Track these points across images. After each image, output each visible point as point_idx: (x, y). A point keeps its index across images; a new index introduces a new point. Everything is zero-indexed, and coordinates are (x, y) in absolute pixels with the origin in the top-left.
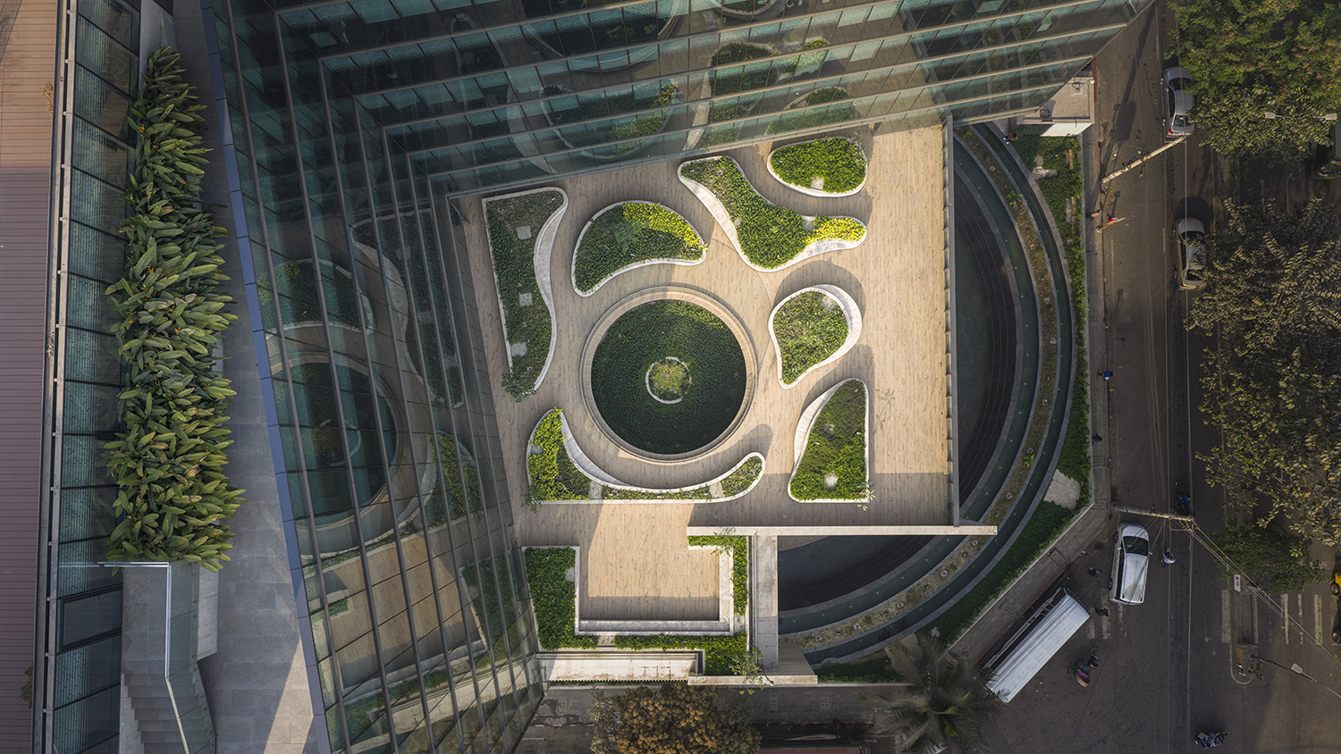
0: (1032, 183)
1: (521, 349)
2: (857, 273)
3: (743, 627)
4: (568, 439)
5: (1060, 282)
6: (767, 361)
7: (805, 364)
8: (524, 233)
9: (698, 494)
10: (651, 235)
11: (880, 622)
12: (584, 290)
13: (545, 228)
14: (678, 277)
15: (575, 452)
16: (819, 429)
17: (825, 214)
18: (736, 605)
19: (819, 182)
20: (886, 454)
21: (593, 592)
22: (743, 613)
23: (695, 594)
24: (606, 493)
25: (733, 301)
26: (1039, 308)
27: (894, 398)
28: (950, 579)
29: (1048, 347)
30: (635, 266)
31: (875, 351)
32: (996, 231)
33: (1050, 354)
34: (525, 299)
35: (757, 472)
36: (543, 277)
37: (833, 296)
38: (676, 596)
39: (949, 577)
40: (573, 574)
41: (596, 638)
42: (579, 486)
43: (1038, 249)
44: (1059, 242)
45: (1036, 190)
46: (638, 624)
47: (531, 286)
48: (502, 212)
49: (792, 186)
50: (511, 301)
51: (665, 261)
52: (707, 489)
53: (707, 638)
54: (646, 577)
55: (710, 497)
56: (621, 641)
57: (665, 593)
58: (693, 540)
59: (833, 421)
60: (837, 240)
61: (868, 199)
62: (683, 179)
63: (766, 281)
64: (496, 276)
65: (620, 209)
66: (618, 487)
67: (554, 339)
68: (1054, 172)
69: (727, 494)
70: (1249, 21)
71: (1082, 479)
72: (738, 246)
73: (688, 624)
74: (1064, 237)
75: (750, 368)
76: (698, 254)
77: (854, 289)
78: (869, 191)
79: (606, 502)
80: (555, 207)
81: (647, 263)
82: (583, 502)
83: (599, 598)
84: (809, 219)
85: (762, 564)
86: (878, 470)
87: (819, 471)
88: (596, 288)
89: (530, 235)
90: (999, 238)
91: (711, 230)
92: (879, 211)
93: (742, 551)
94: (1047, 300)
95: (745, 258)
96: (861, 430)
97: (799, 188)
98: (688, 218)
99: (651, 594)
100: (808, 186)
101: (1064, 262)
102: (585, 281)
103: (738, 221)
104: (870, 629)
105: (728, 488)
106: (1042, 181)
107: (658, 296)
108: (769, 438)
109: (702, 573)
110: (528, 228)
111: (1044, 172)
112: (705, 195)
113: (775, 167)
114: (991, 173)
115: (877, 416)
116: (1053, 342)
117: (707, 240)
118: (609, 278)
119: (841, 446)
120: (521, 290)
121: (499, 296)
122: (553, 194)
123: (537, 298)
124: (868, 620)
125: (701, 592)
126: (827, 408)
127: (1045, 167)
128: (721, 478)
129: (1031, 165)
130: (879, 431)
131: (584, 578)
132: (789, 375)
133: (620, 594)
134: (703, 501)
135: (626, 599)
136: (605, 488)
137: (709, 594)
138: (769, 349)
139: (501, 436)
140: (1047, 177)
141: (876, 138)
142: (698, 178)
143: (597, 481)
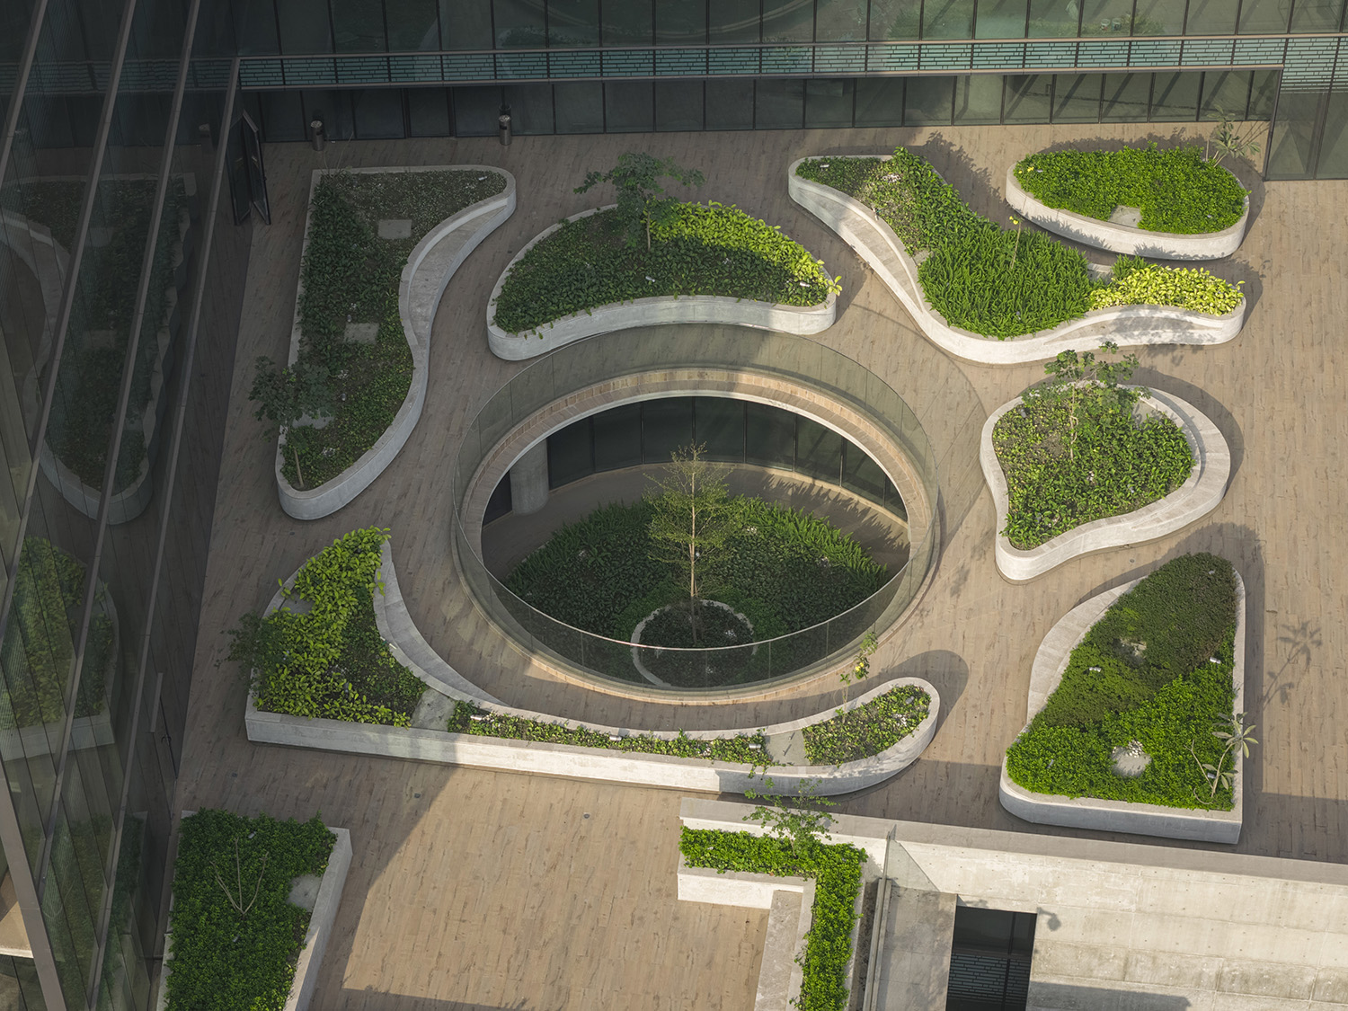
6: (969, 515)
8: (395, 229)
12: (511, 330)
13: (451, 224)
19: (1128, 217)
20: (1294, 747)
21: (363, 970)
24: (462, 720)
27: (1319, 643)
34: (362, 332)
37: (1158, 404)
40: (316, 894)
42: (391, 694)
47: (383, 305)
54: (534, 953)
55: (765, 759)
62: (798, 183)
64: (300, 290)
66: (502, 711)
69: (817, 759)
72: (916, 302)
79: (462, 743)
82: (392, 737)
88: (544, 332)
89: (407, 233)
95: (929, 319)
100: (1104, 221)
103: (924, 255)
105: (822, 748)
109: (709, 964)
110: (408, 223)
115: (1272, 674)
120: (354, 318)
121: (297, 319)
123: (393, 334)
128: (804, 723)
132: (1027, 530)
134: (742, 769)
136: (459, 709)
138: (977, 491)
139: (207, 595)
142: (837, 181)
143: (444, 690)
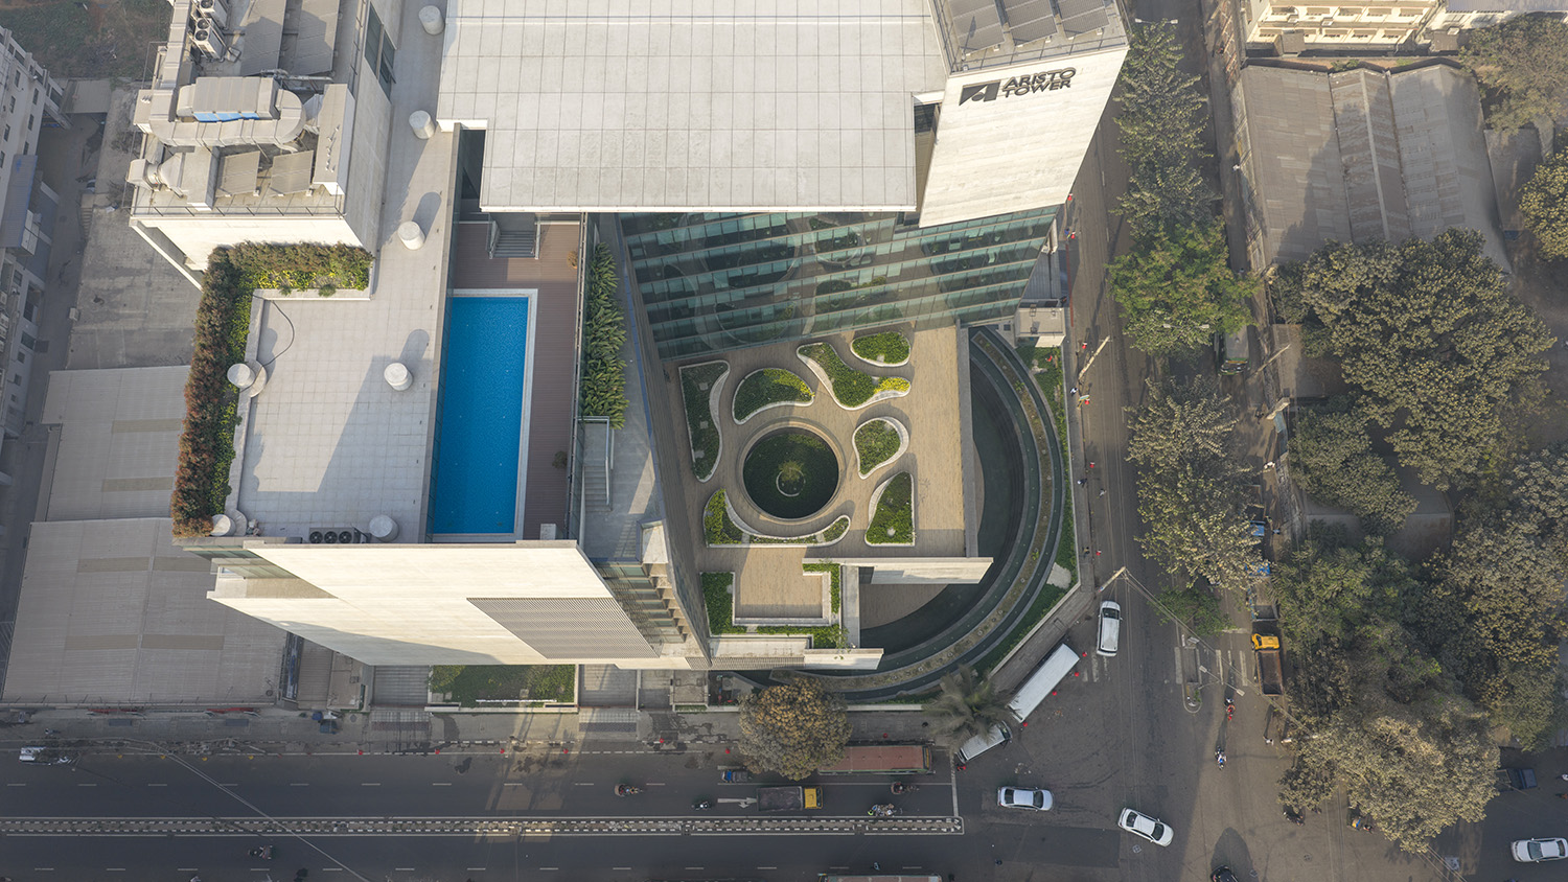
0: (1031, 376)
1: (701, 454)
2: (906, 411)
3: (837, 621)
4: (729, 507)
5: (1053, 440)
6: (851, 463)
7: (875, 463)
8: (703, 386)
9: (809, 540)
10: (781, 387)
11: (936, 666)
12: (739, 419)
13: (716, 384)
14: (795, 413)
15: (733, 516)
16: (883, 501)
17: (886, 375)
18: (833, 607)
19: (882, 357)
20: (925, 518)
21: (744, 602)
22: (837, 612)
23: (807, 603)
24: (752, 540)
25: (831, 427)
26: (1038, 455)
27: (930, 484)
28: (984, 637)
29: (1046, 482)
30: (770, 406)
31: (917, 457)
32: (1008, 407)
33: (1047, 485)
35: (846, 527)
36: (715, 412)
37: (890, 423)
38: (795, 604)
39: (984, 635)
40: (731, 589)
41: (745, 628)
42: (736, 536)
43: (1036, 418)
44: (1051, 414)
45: (1034, 381)
46: (772, 620)
47: (708, 417)
48: (691, 374)
49: (865, 359)
50: (695, 426)
51: (789, 403)
52: (815, 537)
53: (815, 627)
54: (777, 592)
55: (816, 542)
56: (761, 630)
57: (788, 603)
58: (807, 567)
59: (892, 496)
60: (893, 391)
61: (912, 368)
62: (799, 356)
63: (850, 416)
64: (686, 412)
65: (762, 373)
66: (760, 536)
67: (721, 449)
68: (1046, 370)
69: (827, 540)
70: (1148, 270)
71: (1071, 568)
72: (832, 394)
73: (802, 620)
74: (1054, 411)
75: (841, 467)
76: (809, 399)
77: (905, 421)
78: (913, 363)
79: (752, 546)
80: (723, 372)
81: (778, 404)
82: (738, 546)
83: (747, 605)
84: (876, 378)
85: (849, 585)
86: (921, 527)
87: (884, 526)
88: (747, 418)
89: (707, 387)
90: (1011, 413)
91: (817, 386)
92: (919, 375)
93: (837, 574)
94: (1044, 452)
95: (837, 401)
96: (910, 501)
97: (869, 361)
98: (803, 378)
99: (780, 603)
100: (875, 359)
101: (1054, 427)
102: (740, 415)
103: (833, 380)
104: (929, 671)
105: (828, 537)
106: (1038, 376)
107: (783, 425)
108: (853, 509)
109: (811, 589)
110: (706, 384)
111: (1039, 370)
112: (812, 365)
113: (855, 349)
114: (1004, 370)
115: (919, 495)
116: (1049, 478)
117: (814, 390)
118: (755, 413)
119: (897, 511)
120: (701, 420)
121: (688, 423)
122: (722, 364)
123: (711, 424)
124: (928, 665)
125: (811, 602)
126: (887, 488)
127: (1039, 366)
128: (823, 530)
129: (1030, 365)
130: (921, 504)
131: (738, 594)
132: (865, 469)
133: (760, 603)
134: (812, 545)
135: (764, 606)
136: (751, 536)
137: (816, 603)
138: (853, 456)
140: (1041, 373)
141: (916, 333)
142: (808, 355)
143: (747, 532)
